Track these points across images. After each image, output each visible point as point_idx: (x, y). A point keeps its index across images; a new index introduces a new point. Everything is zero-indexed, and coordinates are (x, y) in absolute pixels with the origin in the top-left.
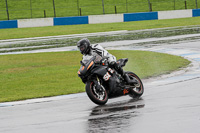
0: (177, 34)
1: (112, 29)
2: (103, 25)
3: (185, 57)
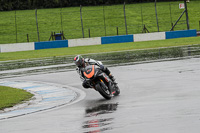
3: (28, 90)
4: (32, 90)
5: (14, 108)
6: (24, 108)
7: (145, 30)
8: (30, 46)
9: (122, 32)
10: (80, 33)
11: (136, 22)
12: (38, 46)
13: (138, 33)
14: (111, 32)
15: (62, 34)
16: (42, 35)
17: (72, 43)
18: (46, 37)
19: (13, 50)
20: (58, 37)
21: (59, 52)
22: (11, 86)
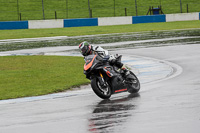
0: (116, 41)
1: (52, 34)
2: (43, 30)
3: (125, 64)
4: (129, 64)
8: (128, 20)
10: (178, 8)
12: (136, 21)
15: (160, 9)
16: (140, 9)
17: (169, 18)
18: (144, 12)
19: (111, 24)
20: (156, 11)
21: (156, 27)
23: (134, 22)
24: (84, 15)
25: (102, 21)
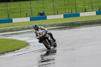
0: (22, 30)
3: (27, 41)
4: (29, 41)
5: (20, 50)
6: (25, 50)
7: (85, 11)
8: (28, 19)
9: (74, 12)
10: (53, 13)
11: (81, 7)
12: (32, 19)
13: (82, 12)
14: (69, 12)
15: (44, 13)
16: (33, 13)
17: (48, 17)
18: (36, 15)
20: (42, 14)
21: (42, 22)
22: (18, 39)
23: (31, 20)
24: (5, 17)
25: (15, 20)
